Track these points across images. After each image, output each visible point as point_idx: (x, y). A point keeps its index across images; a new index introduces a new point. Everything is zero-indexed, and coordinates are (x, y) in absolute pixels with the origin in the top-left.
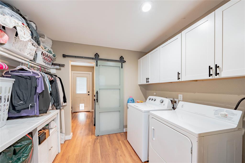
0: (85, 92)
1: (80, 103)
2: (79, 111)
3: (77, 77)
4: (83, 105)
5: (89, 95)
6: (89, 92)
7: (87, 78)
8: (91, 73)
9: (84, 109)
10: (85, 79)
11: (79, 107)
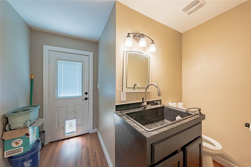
0: (78, 93)
1: (67, 120)
2: (64, 138)
3: (58, 59)
4: (74, 122)
5: (86, 99)
6: (86, 93)
7: (83, 65)
8: (91, 54)
9: (75, 130)
10: (79, 66)
11: (64, 128)
